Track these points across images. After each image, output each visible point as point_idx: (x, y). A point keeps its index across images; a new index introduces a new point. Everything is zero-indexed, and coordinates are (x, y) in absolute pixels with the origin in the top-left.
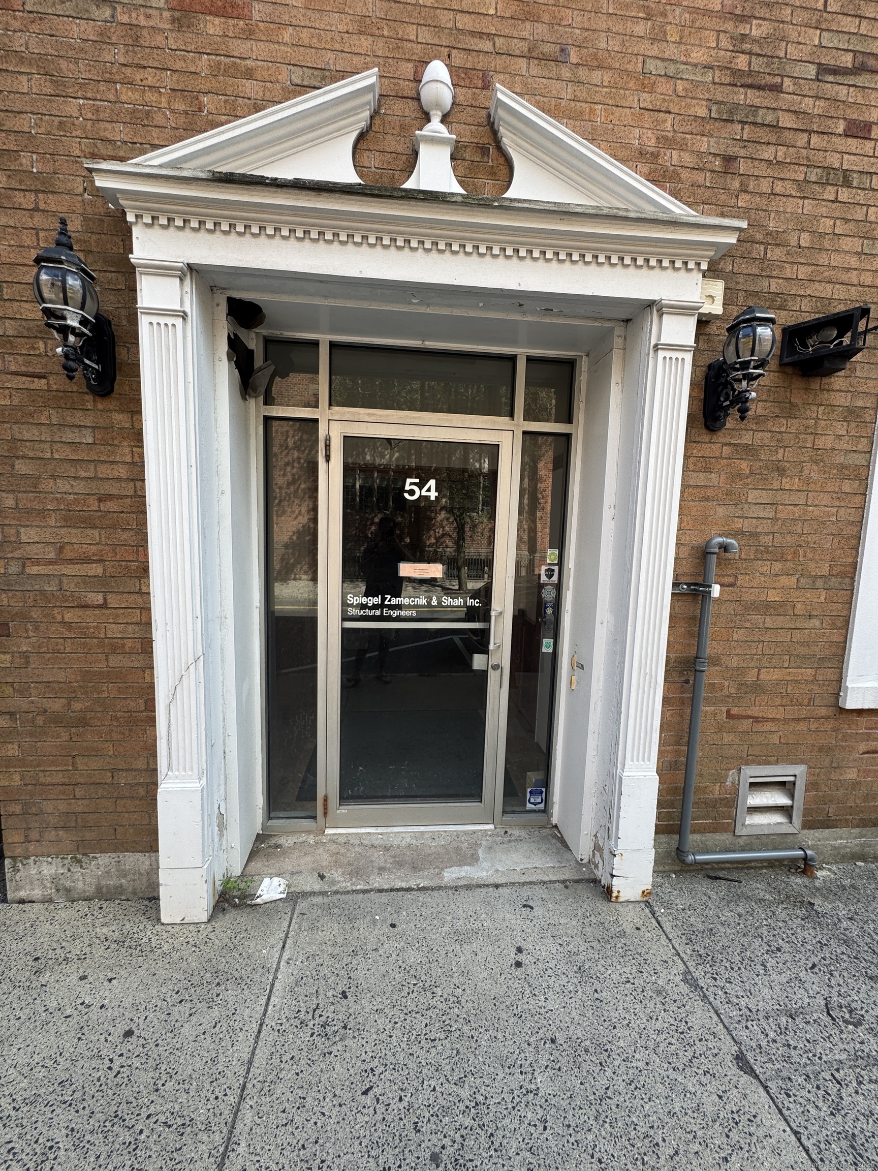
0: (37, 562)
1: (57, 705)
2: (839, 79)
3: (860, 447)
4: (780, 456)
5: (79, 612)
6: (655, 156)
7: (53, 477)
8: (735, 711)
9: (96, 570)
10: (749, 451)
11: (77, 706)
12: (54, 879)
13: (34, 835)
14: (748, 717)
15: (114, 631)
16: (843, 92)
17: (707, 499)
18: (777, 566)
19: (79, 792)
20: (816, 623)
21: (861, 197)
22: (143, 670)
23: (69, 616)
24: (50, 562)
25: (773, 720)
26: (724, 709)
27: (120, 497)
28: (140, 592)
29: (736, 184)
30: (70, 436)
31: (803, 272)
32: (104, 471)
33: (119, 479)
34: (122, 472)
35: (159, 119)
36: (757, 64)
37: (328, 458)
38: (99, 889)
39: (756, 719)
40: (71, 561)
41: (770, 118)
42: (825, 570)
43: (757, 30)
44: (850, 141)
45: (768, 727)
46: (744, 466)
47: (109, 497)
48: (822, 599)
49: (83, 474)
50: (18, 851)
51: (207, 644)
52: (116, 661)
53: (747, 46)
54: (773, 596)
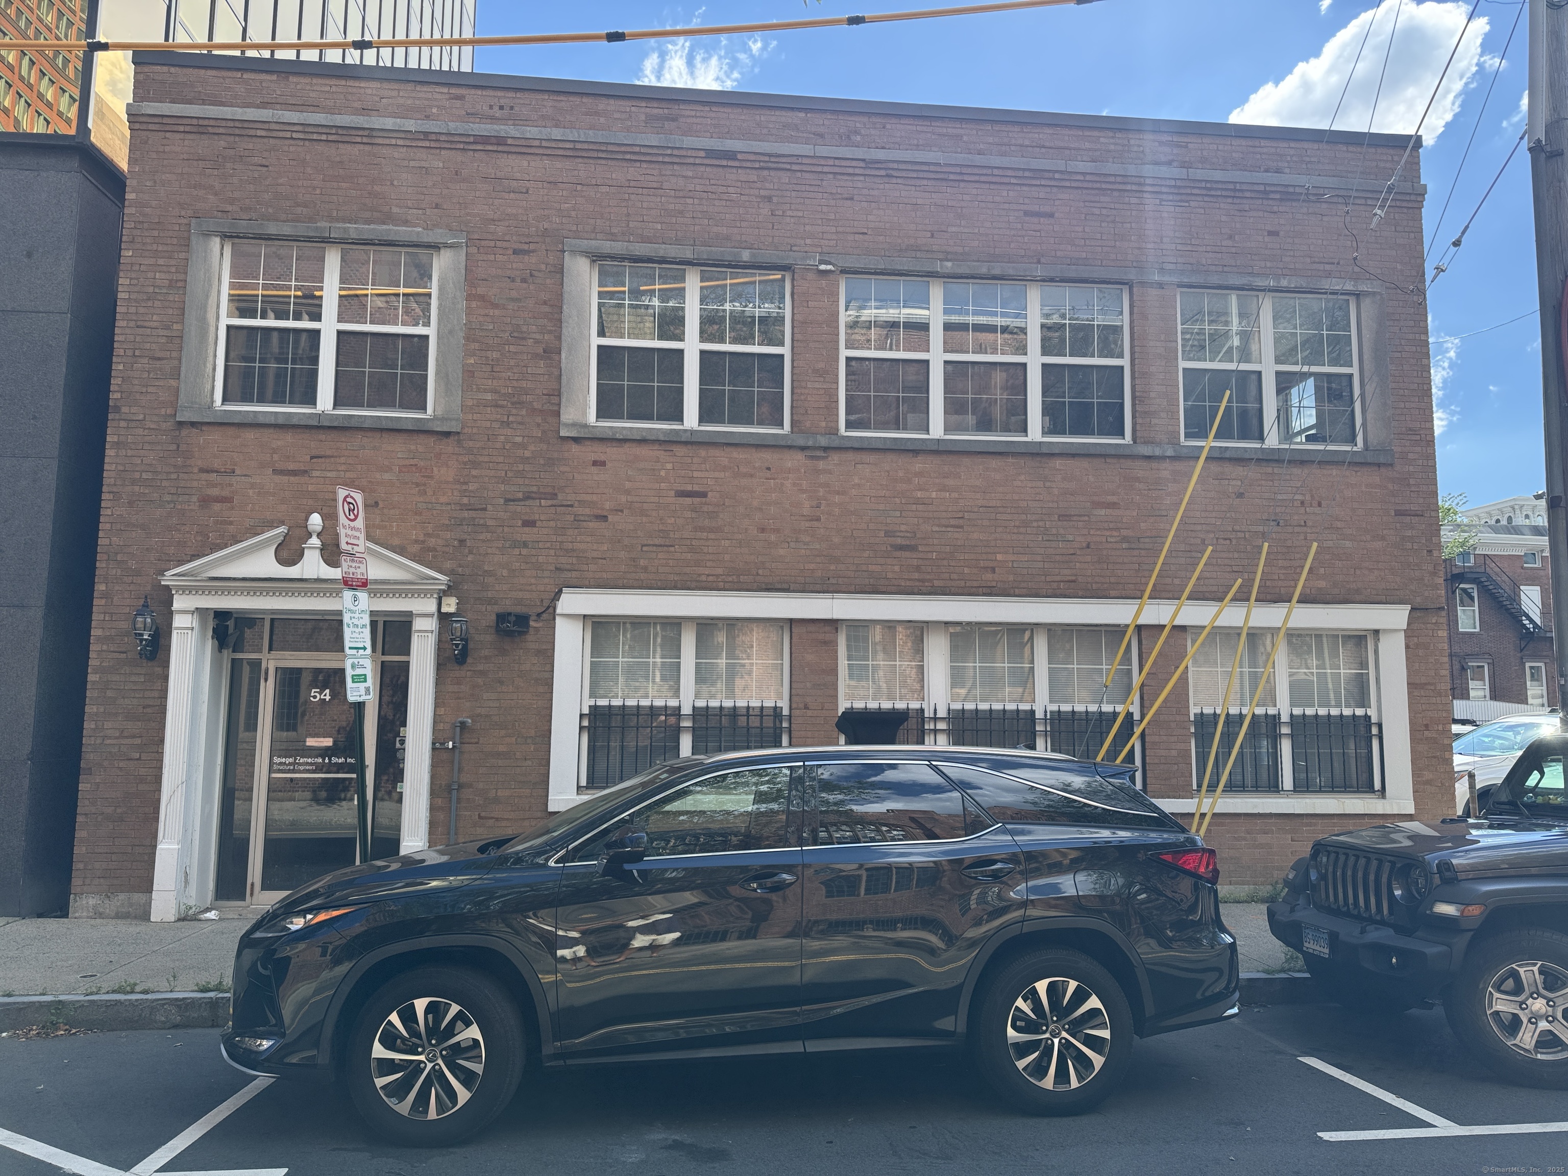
0: (110, 738)
1: (109, 810)
2: (516, 503)
3: (546, 669)
4: (500, 675)
5: (127, 762)
6: (423, 542)
7: (123, 698)
8: (483, 814)
9: (138, 741)
10: (482, 673)
11: (119, 810)
12: (94, 907)
13: (88, 881)
14: (492, 818)
15: (143, 772)
16: (519, 509)
17: (460, 698)
18: (503, 732)
19: (114, 857)
20: (529, 763)
21: (534, 552)
22: (155, 791)
23: (121, 764)
24: (116, 738)
25: (507, 819)
26: (477, 813)
27: (154, 706)
28: (157, 752)
29: (467, 551)
30: (133, 678)
31: (505, 587)
32: (148, 694)
33: (154, 698)
34: (156, 694)
35: (190, 544)
36: (472, 500)
37: (266, 680)
38: (117, 914)
39: (497, 819)
40: (127, 737)
41: (482, 522)
42: (532, 733)
43: (472, 487)
44: (525, 528)
45: (504, 824)
46: (480, 681)
47: (149, 706)
48: (532, 749)
49: (137, 696)
50: (78, 890)
51: (189, 777)
52: (141, 787)
53: (467, 494)
54: (502, 748)
